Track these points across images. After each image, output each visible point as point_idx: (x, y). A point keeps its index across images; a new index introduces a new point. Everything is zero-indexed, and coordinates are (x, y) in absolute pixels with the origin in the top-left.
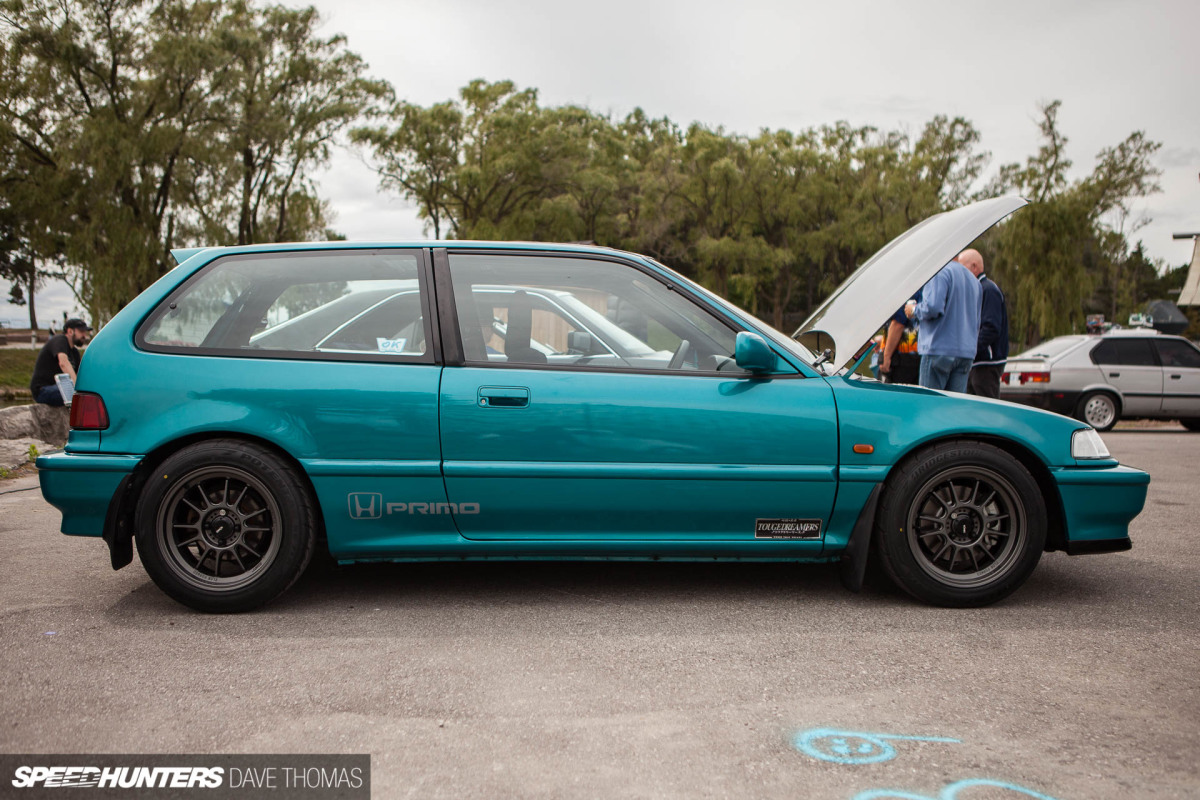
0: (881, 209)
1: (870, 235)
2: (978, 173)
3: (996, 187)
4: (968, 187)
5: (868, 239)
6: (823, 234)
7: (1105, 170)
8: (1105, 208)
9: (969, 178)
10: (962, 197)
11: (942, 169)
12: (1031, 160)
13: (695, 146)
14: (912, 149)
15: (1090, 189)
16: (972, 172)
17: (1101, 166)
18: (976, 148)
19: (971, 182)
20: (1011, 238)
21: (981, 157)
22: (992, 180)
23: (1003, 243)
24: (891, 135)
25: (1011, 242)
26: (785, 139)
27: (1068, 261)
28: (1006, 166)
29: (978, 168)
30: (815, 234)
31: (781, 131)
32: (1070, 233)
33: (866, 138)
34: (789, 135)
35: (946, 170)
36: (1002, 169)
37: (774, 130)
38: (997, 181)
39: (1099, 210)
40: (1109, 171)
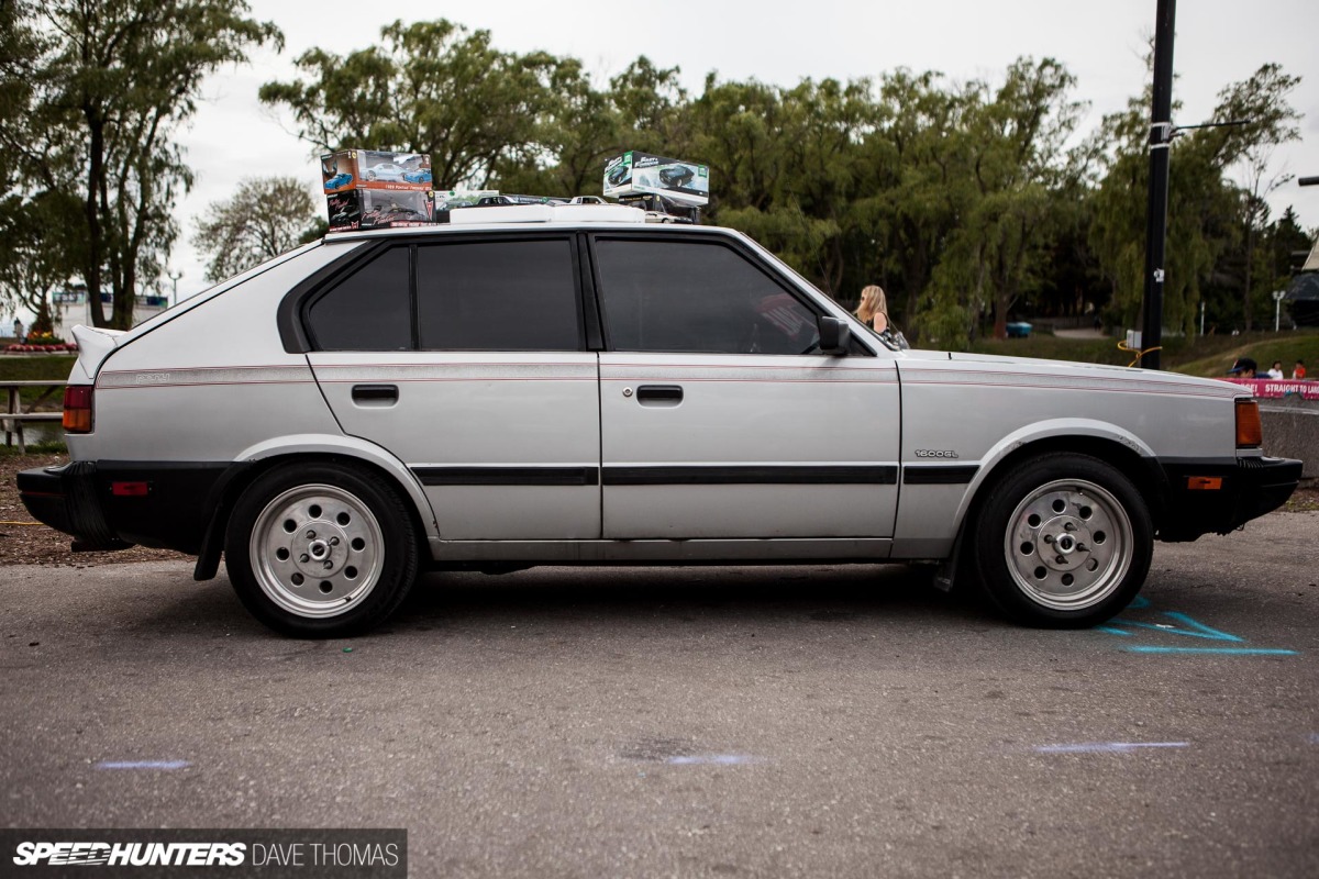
0: (944, 168)
1: (929, 200)
2: (1075, 125)
3: (1096, 141)
4: (1062, 142)
5: (928, 205)
6: (878, 201)
7: (1227, 111)
8: (1229, 159)
9: (1064, 130)
10: (1055, 155)
11: (1030, 121)
12: (1132, 102)
13: (711, 98)
14: (993, 99)
15: (1207, 136)
16: (1068, 125)
17: (1222, 107)
18: (1070, 94)
19: (1067, 137)
20: (1107, 198)
21: (1076, 105)
22: (1093, 132)
23: (1099, 205)
24: (969, 84)
25: (1107, 204)
26: (830, 88)
27: (1180, 224)
28: (1109, 116)
29: (1075, 118)
30: (867, 202)
31: (825, 82)
32: (1181, 191)
33: (930, 84)
34: (835, 84)
35: (1035, 123)
36: (1105, 119)
37: (818, 80)
38: (1098, 134)
39: (1221, 162)
40: (1233, 113)
